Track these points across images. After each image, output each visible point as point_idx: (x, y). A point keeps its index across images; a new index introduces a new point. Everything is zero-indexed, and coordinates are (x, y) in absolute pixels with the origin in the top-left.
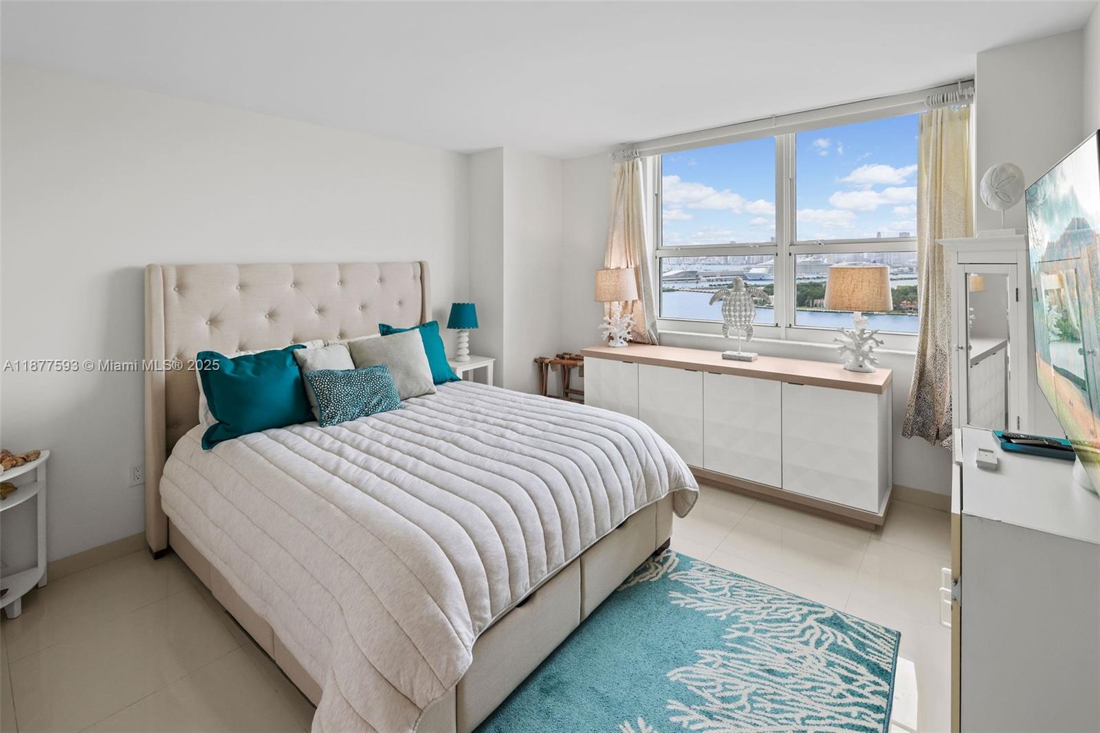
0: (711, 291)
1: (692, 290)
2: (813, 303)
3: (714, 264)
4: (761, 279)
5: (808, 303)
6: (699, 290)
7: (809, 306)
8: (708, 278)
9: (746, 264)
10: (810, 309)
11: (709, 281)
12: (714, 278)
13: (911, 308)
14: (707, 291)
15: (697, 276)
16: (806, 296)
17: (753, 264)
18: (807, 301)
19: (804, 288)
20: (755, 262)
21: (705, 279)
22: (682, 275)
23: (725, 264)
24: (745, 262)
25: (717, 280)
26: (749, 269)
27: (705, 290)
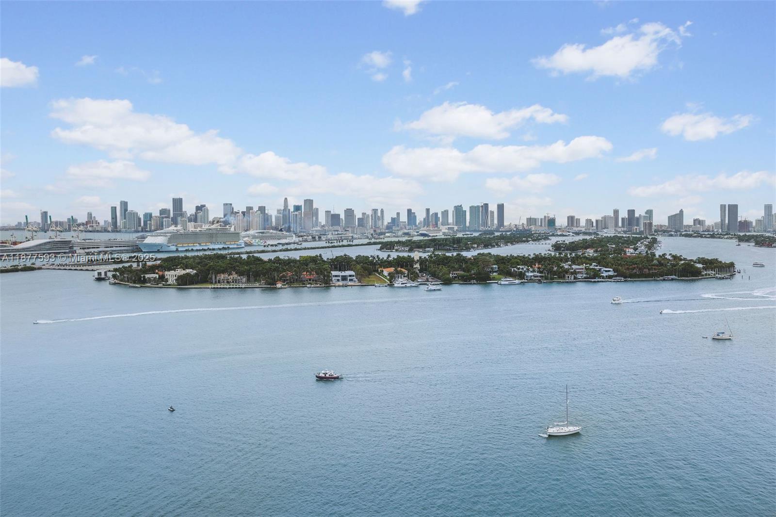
0: (90, 268)
1: (62, 267)
2: (216, 278)
3: (98, 231)
4: (159, 251)
5: (211, 279)
6: (73, 268)
7: (212, 283)
8: (87, 251)
9: (142, 231)
10: (213, 286)
11: (88, 254)
12: (96, 250)
13: (310, 280)
14: (84, 268)
15: (71, 248)
16: (209, 270)
17: (150, 231)
18: (210, 276)
19: (207, 261)
20: (153, 228)
21: (82, 251)
22: (47, 247)
23: (113, 231)
24: (140, 229)
25: (99, 253)
26: (144, 238)
27: (82, 268)
